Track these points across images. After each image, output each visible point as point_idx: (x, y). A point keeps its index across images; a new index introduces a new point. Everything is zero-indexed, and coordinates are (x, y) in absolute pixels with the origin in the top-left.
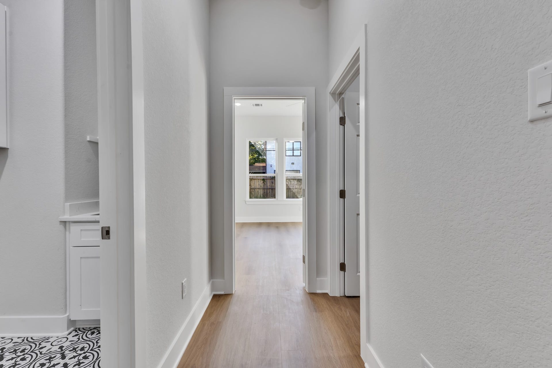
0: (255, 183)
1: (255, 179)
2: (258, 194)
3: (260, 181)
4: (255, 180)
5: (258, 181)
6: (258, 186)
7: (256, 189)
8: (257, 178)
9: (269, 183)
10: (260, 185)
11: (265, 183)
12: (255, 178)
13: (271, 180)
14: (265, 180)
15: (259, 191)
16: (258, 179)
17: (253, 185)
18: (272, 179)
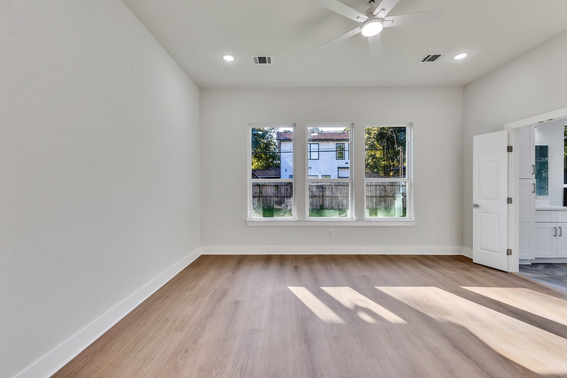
0: (266, 190)
1: (266, 186)
2: (271, 202)
3: (273, 188)
4: (268, 187)
5: (271, 188)
6: (270, 194)
7: (268, 197)
8: (270, 184)
9: (283, 190)
10: (273, 192)
11: (279, 189)
12: (267, 184)
13: (286, 187)
14: (279, 186)
15: (272, 200)
16: (271, 186)
17: (265, 193)
18: (287, 185)
